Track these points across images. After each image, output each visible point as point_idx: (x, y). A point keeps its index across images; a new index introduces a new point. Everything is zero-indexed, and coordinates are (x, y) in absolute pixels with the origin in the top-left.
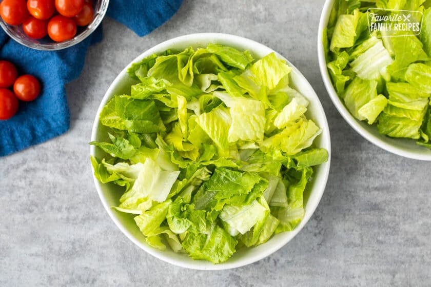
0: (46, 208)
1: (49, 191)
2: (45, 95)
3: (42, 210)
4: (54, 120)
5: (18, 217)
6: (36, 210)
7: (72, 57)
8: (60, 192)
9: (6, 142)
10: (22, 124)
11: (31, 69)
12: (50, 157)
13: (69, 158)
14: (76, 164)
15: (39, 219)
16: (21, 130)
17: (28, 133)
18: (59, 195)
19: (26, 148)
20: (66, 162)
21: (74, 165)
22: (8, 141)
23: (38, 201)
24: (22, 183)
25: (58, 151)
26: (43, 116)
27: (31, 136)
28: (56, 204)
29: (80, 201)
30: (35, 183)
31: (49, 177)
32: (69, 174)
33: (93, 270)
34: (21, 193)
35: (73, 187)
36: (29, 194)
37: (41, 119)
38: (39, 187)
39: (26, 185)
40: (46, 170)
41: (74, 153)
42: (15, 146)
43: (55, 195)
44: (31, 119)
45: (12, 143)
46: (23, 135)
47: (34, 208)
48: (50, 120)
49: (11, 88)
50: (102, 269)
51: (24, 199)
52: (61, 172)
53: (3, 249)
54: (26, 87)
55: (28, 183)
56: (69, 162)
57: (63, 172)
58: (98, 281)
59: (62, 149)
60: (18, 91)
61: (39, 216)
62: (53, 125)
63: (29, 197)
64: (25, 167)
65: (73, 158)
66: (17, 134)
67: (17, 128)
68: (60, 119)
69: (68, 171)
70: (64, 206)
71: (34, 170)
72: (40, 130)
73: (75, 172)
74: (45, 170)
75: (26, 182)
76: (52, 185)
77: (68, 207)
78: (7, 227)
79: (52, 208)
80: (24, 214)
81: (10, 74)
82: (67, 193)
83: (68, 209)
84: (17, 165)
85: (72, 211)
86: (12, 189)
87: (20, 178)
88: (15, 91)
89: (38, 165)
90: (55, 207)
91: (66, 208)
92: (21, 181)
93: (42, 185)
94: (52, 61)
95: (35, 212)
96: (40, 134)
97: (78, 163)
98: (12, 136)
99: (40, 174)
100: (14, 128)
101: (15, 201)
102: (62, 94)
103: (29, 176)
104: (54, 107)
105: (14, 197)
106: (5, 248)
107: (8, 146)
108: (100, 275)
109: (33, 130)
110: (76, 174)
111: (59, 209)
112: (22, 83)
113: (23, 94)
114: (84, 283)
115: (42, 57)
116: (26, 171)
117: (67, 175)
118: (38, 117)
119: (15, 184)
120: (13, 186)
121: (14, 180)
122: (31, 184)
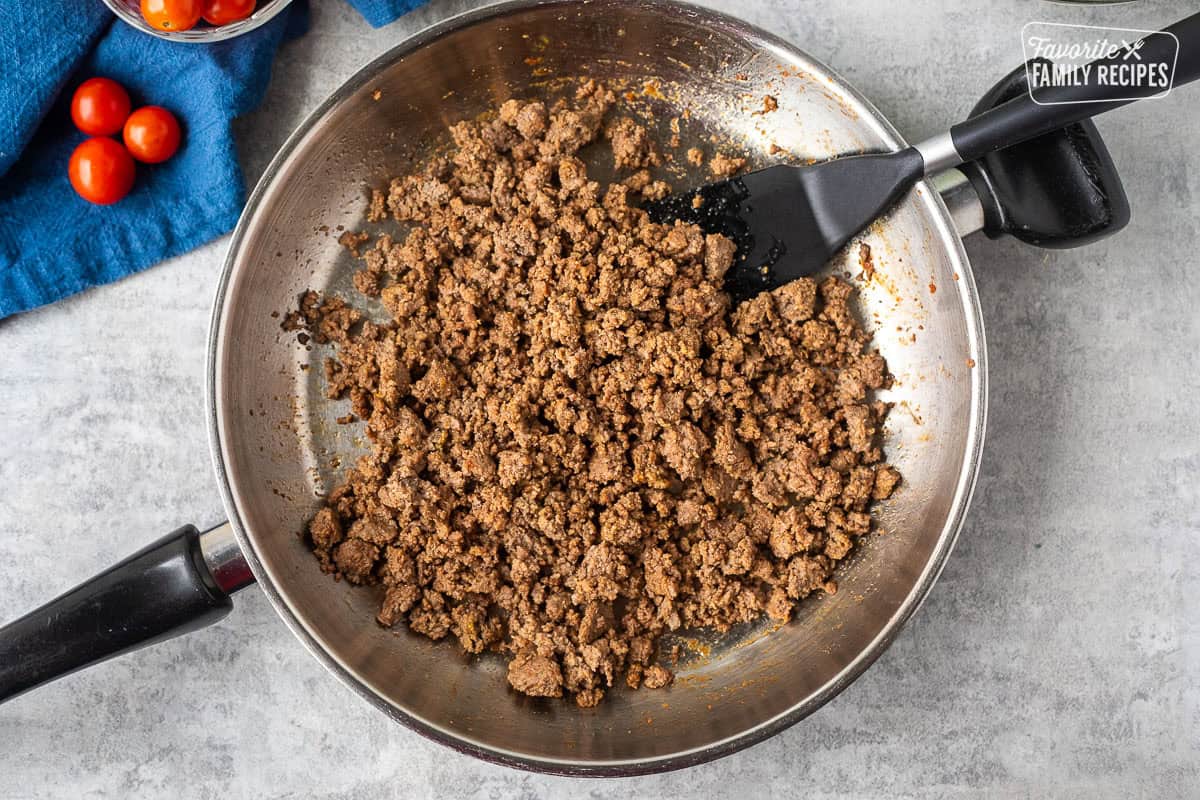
0: (130, 499)
1: (138, 463)
2: (192, 149)
3: (123, 505)
4: (212, 202)
5: (72, 521)
6: (109, 504)
7: (244, 61)
8: (160, 466)
9: (110, 253)
10: (145, 214)
11: (160, 94)
12: (138, 390)
13: (179, 391)
14: (194, 405)
15: (116, 524)
16: (140, 225)
17: (157, 231)
18: (159, 471)
19: (153, 264)
20: (172, 401)
21: (191, 408)
22: (115, 252)
23: (113, 486)
24: (80, 448)
25: (156, 377)
26: (187, 195)
27: (163, 238)
28: (152, 491)
29: (203, 484)
30: (107, 446)
31: (137, 434)
32: (181, 427)
33: (233, 632)
34: (77, 468)
35: (188, 454)
36: (94, 471)
37: (183, 202)
38: (115, 454)
39: (88, 451)
40: (130, 419)
41: (189, 380)
42: (131, 261)
43: (150, 471)
44: (163, 203)
45: (123, 255)
46: (145, 237)
47: (104, 499)
48: (202, 202)
49: (118, 136)
50: (251, 632)
51: (84, 482)
52: (162, 421)
53: (40, 588)
54: (149, 132)
55: (92, 446)
56: (180, 401)
57: (167, 423)
58: (242, 657)
59: (164, 373)
60: (132, 142)
61: (116, 517)
62: (210, 212)
63: (93, 477)
64: (86, 411)
65: (189, 391)
66: (133, 236)
67: (133, 224)
68: (225, 198)
69: (177, 421)
70: (169, 496)
71: (105, 418)
72: (181, 224)
73: (192, 422)
74: (127, 417)
75: (87, 445)
76: (142, 451)
77: (179, 497)
78: (48, 543)
79: (143, 499)
80: (83, 514)
81: (113, 105)
82: (176, 468)
83: (177, 502)
84: (68, 407)
85: (187, 506)
86: (57, 459)
87: (76, 435)
88: (128, 143)
89: (111, 407)
90: (149, 498)
91: (174, 500)
92: (76, 442)
93: (121, 450)
94: (201, 73)
95: (106, 508)
96: (182, 234)
97: (197, 403)
98: (124, 241)
99: (118, 426)
100: (128, 223)
101: (64, 485)
102: (226, 141)
103: (94, 430)
104: (211, 172)
105: (62, 477)
106: (44, 586)
107: (116, 262)
108: (247, 642)
109: (167, 226)
110: (194, 427)
111: (159, 503)
112: (140, 124)
113: (144, 148)
114: (213, 660)
115: (179, 65)
116: (88, 420)
117: (175, 429)
118: (176, 199)
119: (65, 449)
120: (60, 453)
121: (62, 440)
122: (98, 449)
